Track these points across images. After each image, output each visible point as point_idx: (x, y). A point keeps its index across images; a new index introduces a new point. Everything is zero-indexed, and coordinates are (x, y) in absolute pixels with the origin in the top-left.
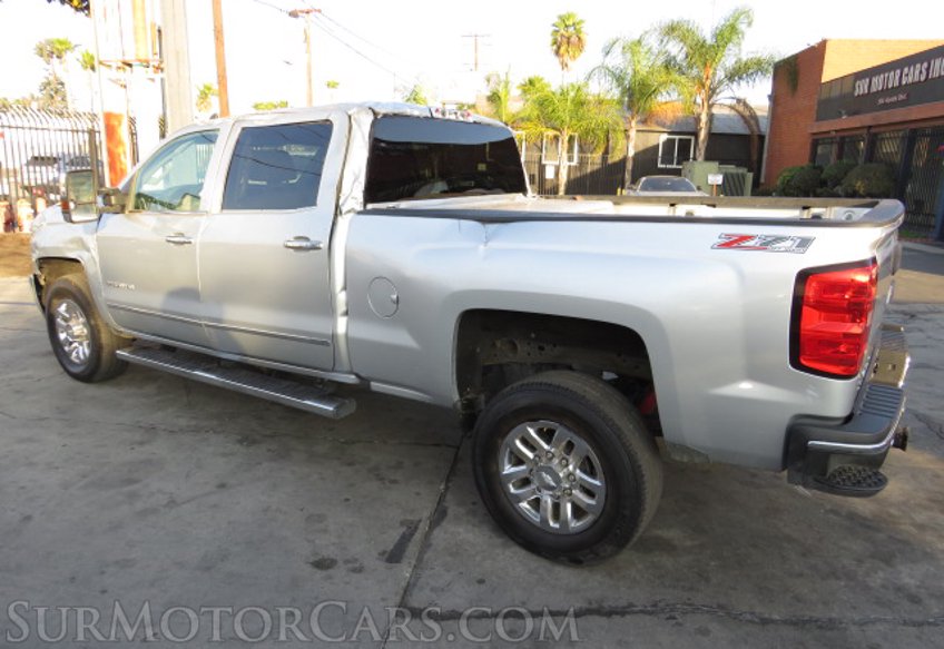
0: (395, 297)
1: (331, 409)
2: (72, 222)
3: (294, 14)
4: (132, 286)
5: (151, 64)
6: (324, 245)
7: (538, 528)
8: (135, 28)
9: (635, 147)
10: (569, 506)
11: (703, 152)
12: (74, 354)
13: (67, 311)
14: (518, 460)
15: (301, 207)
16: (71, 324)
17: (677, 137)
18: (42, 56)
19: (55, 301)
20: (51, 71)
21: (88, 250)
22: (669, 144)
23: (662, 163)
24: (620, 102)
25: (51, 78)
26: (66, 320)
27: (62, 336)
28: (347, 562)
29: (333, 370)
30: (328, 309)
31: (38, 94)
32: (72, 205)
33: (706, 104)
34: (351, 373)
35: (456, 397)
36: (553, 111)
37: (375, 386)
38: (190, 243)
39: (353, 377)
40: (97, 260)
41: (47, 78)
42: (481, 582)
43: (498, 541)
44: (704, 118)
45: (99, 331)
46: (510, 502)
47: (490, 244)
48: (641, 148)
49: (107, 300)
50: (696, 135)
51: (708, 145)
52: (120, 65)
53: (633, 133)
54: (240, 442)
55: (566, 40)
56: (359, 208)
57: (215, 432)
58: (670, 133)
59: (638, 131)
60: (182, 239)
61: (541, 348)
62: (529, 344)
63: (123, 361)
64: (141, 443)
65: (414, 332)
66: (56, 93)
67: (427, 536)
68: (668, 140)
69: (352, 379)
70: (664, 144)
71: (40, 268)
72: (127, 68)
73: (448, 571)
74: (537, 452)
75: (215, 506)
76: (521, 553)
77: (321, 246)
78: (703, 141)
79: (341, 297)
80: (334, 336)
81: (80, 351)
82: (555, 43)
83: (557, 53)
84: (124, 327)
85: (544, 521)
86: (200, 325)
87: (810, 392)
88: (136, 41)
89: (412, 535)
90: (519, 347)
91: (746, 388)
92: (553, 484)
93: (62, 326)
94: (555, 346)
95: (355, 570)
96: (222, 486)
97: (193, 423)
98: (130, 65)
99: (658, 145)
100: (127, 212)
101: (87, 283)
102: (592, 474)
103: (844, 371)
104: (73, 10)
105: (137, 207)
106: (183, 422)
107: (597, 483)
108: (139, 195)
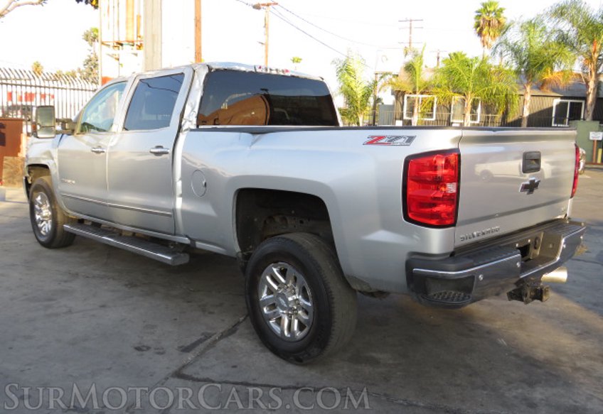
0: (204, 183)
1: (170, 258)
2: (38, 137)
3: (257, 7)
4: (74, 182)
5: (136, 43)
6: (170, 151)
7: (278, 337)
8: (127, 19)
9: (530, 109)
10: (296, 321)
11: (591, 113)
12: (43, 229)
13: (41, 200)
14: (270, 291)
15: (162, 127)
16: (42, 208)
17: (569, 101)
18: (87, 41)
19: (35, 194)
20: (92, 52)
21: (53, 159)
22: (561, 107)
23: (555, 123)
24: (518, 72)
25: (92, 56)
26: (40, 206)
27: (38, 217)
28: (155, 349)
29: (175, 234)
30: (171, 192)
31: (82, 68)
32: (38, 127)
33: (593, 73)
34: (187, 236)
35: (238, 249)
36: (459, 79)
37: (199, 245)
38: (103, 152)
39: (187, 239)
40: (57, 164)
41: (89, 56)
42: (235, 367)
43: (259, 348)
44: (592, 84)
45: (56, 213)
46: (264, 319)
47: (252, 147)
48: (536, 110)
49: (61, 192)
50: (585, 98)
51: (595, 106)
52: (115, 45)
53: (528, 98)
54: (126, 285)
55: (488, 23)
56: (194, 127)
57: (113, 279)
58: (562, 98)
59: (532, 96)
60: (100, 150)
61: (302, 222)
62: (295, 219)
63: (68, 232)
64: (66, 282)
65: (215, 207)
66: (94, 67)
67: (215, 341)
68: (561, 103)
69: (186, 241)
70: (557, 106)
71: (29, 172)
72: (121, 47)
73: (217, 360)
74: (280, 286)
75: (93, 316)
76: (270, 355)
77: (169, 151)
78: (591, 105)
79: (179, 184)
80: (174, 211)
81: (46, 227)
82: (478, 26)
83: (480, 34)
84: (71, 210)
85: (282, 332)
86: (106, 205)
87: (415, 236)
88: (127, 28)
89: (205, 340)
90: (289, 221)
91: (382, 236)
92: (285, 305)
93: (37, 210)
94: (309, 220)
95: (159, 353)
96: (103, 306)
97: (103, 273)
98: (122, 45)
99: (552, 108)
100: (75, 134)
101: (51, 180)
102: (306, 298)
103: (437, 222)
104: (93, 7)
105: (82, 131)
106: (97, 273)
107: (309, 304)
108: (84, 124)
